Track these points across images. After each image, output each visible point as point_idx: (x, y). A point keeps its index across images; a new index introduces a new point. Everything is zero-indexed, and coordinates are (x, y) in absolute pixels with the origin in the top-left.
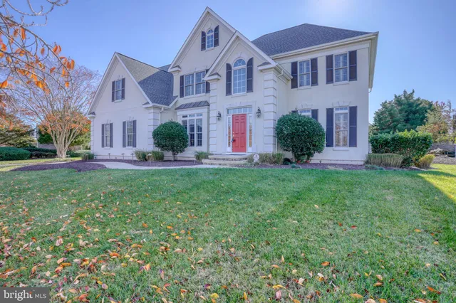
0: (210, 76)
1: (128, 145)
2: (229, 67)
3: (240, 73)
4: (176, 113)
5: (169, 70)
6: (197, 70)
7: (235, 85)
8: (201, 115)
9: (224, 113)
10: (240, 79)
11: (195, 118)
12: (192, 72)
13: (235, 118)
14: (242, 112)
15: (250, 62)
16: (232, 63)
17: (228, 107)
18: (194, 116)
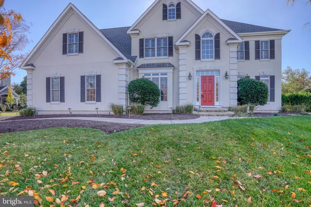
0: (181, 42)
1: (88, 100)
2: (197, 37)
3: (207, 43)
4: (138, 70)
5: (129, 32)
6: (159, 36)
7: (203, 52)
8: (166, 74)
9: (194, 74)
10: (207, 48)
11: (160, 76)
12: (152, 37)
13: (204, 78)
14: (210, 74)
15: (218, 36)
16: (201, 34)
17: (198, 69)
18: (158, 75)
